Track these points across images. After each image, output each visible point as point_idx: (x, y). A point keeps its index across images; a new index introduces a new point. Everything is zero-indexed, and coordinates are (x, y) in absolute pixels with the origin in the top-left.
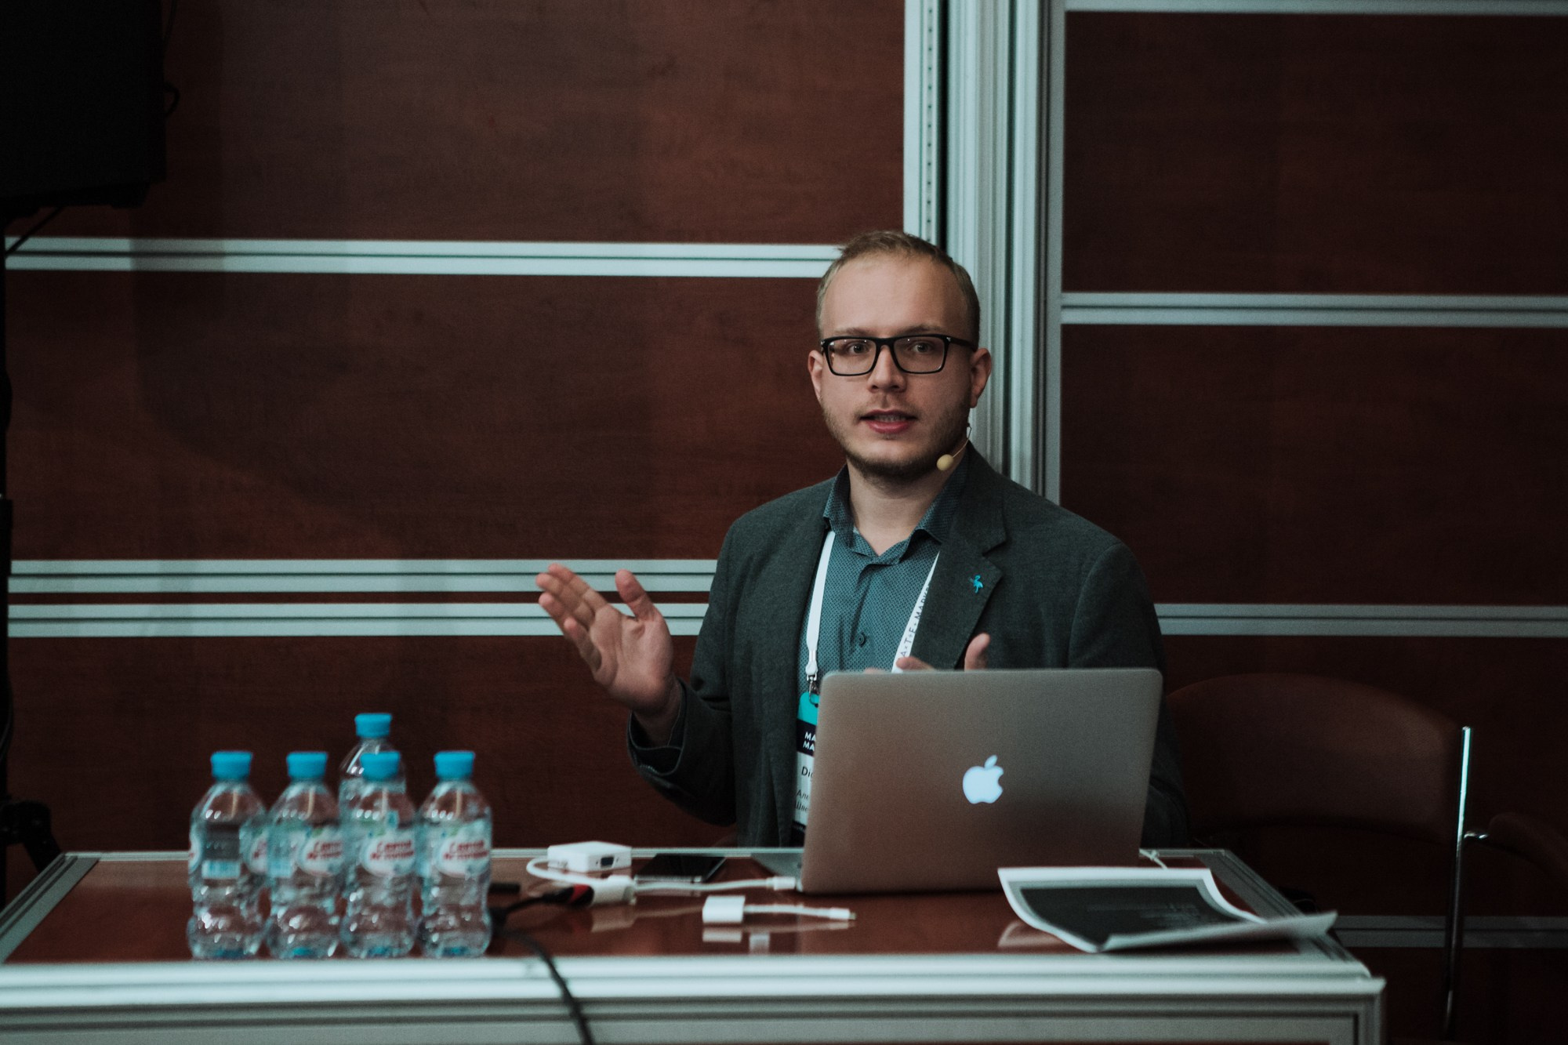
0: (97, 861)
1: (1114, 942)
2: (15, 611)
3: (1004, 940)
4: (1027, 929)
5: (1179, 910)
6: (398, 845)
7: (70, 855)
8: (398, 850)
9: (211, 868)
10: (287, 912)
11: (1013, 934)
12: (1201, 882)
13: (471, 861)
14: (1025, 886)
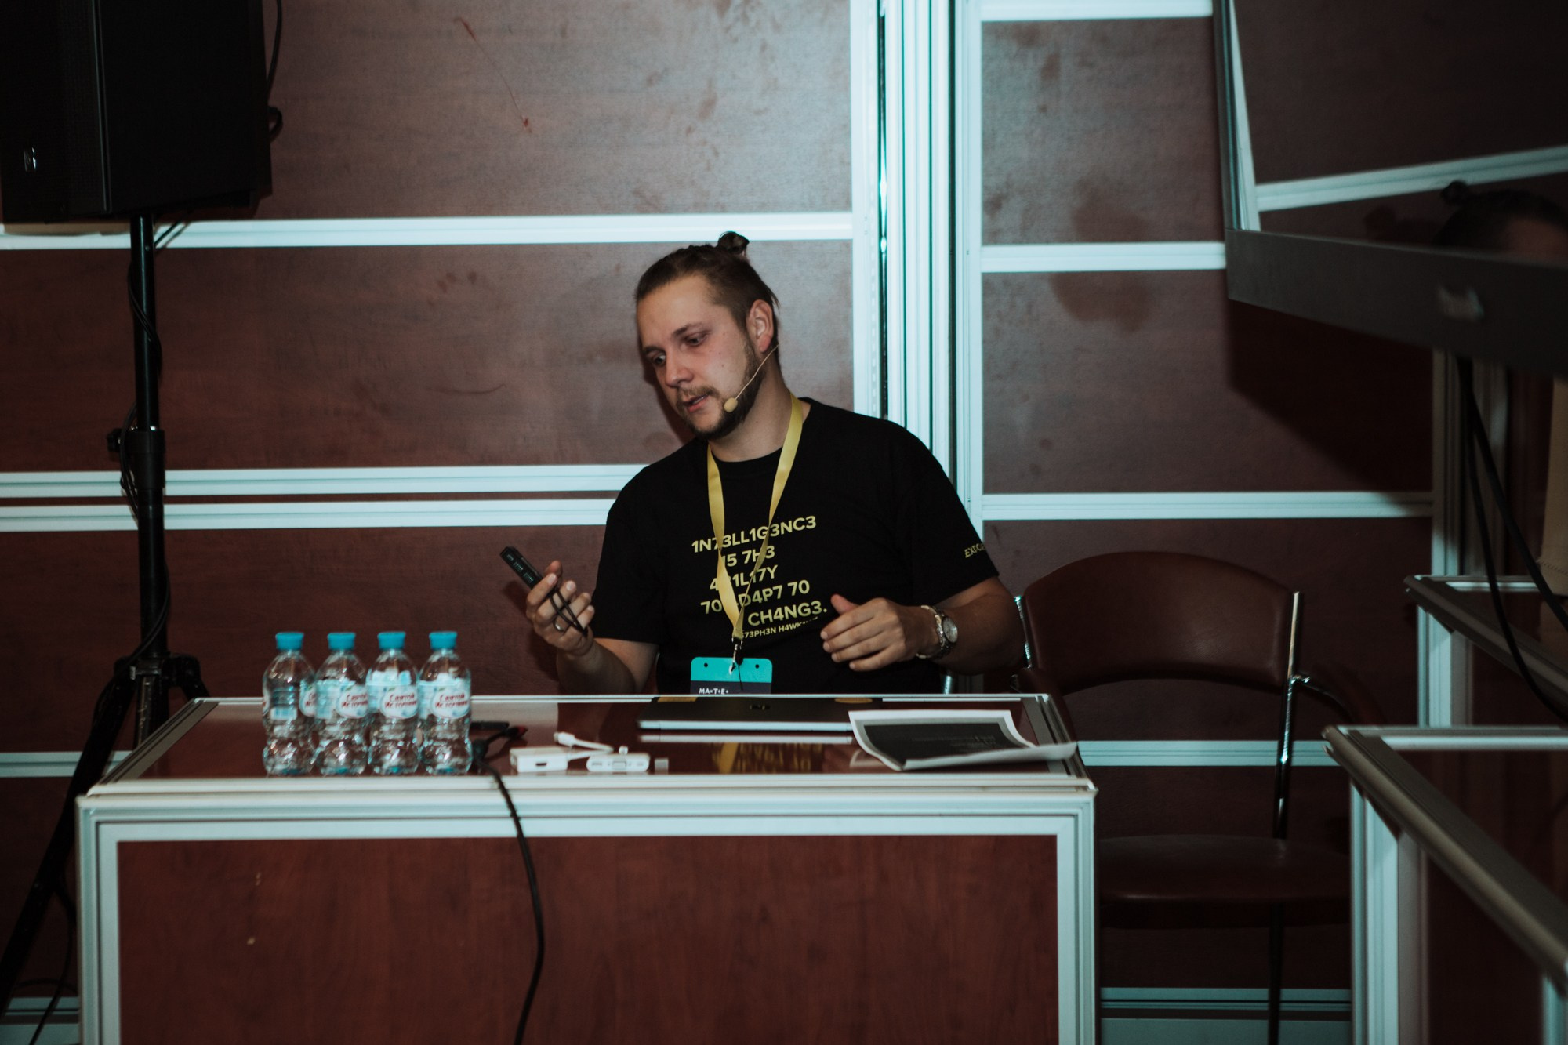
0: (216, 704)
1: (910, 764)
2: (168, 509)
3: (853, 763)
4: (868, 756)
5: (982, 741)
6: (405, 697)
7: (197, 700)
8: (405, 700)
9: (277, 713)
10: (331, 743)
11: (859, 758)
12: (1003, 720)
13: (455, 708)
14: (868, 724)
